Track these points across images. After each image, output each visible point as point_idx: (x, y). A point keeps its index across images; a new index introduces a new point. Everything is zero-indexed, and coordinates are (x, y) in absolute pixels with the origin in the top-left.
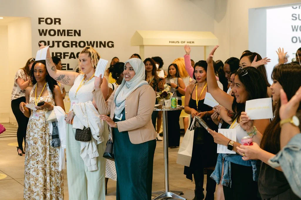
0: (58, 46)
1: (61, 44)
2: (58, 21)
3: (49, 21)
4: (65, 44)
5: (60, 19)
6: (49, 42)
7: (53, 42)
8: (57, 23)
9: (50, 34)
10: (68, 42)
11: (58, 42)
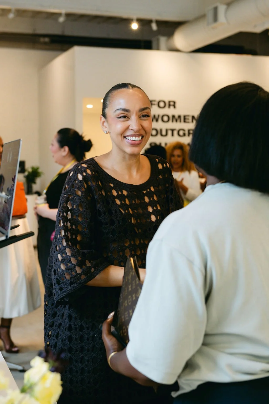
0: (173, 135)
1: (175, 133)
2: (172, 104)
3: (162, 104)
4: (181, 133)
5: (174, 102)
6: (161, 130)
7: (167, 131)
8: (172, 107)
9: (163, 120)
10: (184, 130)
11: (173, 130)
